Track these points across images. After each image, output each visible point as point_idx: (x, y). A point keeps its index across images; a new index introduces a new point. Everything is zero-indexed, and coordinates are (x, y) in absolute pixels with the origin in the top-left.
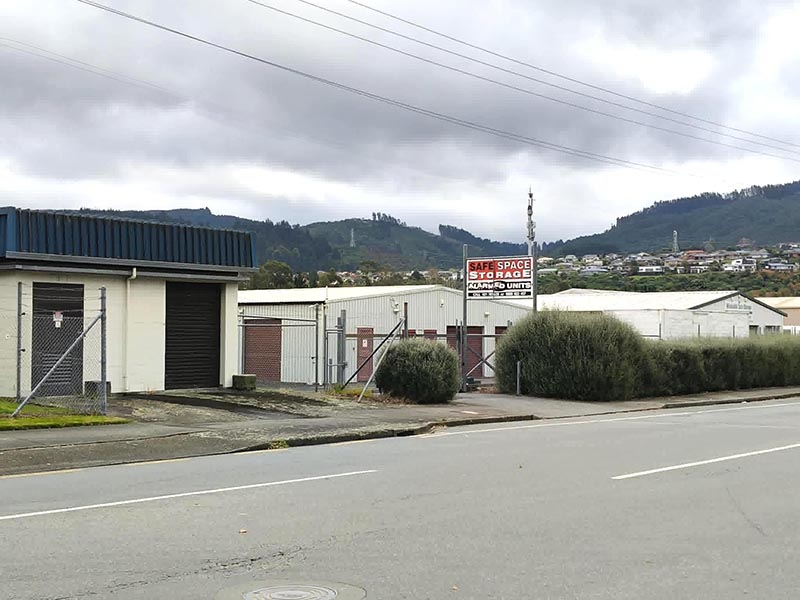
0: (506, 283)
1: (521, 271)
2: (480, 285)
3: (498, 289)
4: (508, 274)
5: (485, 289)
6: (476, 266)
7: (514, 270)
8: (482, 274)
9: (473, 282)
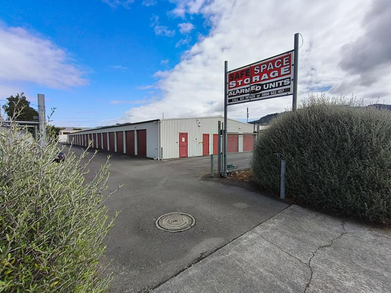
0: (262, 85)
1: (279, 70)
2: (238, 92)
3: (254, 92)
4: (265, 76)
5: (242, 94)
6: (234, 76)
7: (271, 70)
8: (240, 82)
9: (232, 90)
